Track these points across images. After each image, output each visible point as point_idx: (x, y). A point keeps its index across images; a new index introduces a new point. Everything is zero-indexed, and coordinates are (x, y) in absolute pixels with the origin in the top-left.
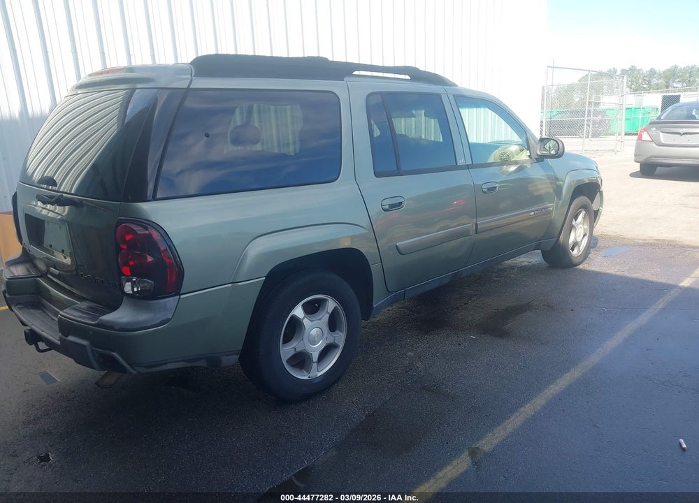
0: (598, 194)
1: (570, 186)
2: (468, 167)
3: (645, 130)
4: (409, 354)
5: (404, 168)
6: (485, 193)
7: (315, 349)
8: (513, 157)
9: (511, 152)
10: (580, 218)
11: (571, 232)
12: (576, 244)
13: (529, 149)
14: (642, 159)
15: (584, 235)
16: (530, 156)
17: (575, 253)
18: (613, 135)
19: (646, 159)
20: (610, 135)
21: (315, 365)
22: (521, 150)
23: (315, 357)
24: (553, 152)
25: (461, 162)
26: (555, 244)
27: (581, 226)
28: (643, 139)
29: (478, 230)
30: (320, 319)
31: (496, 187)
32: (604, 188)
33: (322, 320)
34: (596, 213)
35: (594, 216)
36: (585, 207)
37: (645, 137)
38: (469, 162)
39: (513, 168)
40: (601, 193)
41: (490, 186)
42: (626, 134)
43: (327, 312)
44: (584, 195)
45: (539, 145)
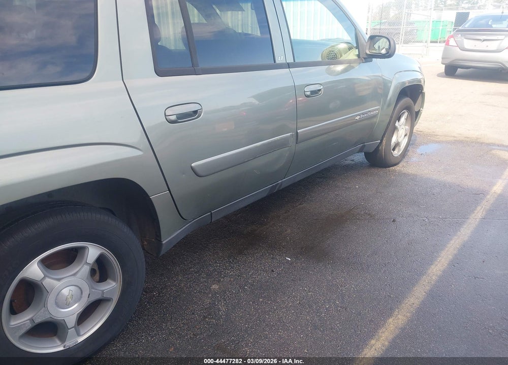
0: (421, 95)
1: (396, 88)
2: (289, 66)
3: (452, 37)
4: (214, 286)
5: (202, 65)
6: (308, 96)
7: (70, 313)
8: (341, 56)
9: (339, 50)
10: (403, 119)
11: (393, 134)
12: (397, 144)
13: (357, 47)
14: (448, 61)
15: (405, 135)
16: (358, 56)
17: (396, 153)
18: (421, 42)
19: (451, 62)
20: (418, 42)
21: (71, 332)
22: (350, 49)
23: (71, 321)
24: (384, 52)
25: (280, 59)
26: (378, 147)
27: (403, 126)
28: (450, 44)
29: (299, 140)
30: (74, 275)
31: (320, 90)
32: (426, 90)
33: (79, 275)
34: (418, 114)
35: (414, 116)
36: (408, 108)
37: (452, 42)
38: (290, 60)
39: (340, 68)
40: (423, 94)
41: (313, 88)
42: (431, 42)
43: (87, 263)
44: (407, 96)
45: (369, 43)
